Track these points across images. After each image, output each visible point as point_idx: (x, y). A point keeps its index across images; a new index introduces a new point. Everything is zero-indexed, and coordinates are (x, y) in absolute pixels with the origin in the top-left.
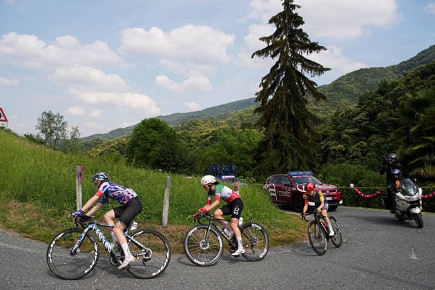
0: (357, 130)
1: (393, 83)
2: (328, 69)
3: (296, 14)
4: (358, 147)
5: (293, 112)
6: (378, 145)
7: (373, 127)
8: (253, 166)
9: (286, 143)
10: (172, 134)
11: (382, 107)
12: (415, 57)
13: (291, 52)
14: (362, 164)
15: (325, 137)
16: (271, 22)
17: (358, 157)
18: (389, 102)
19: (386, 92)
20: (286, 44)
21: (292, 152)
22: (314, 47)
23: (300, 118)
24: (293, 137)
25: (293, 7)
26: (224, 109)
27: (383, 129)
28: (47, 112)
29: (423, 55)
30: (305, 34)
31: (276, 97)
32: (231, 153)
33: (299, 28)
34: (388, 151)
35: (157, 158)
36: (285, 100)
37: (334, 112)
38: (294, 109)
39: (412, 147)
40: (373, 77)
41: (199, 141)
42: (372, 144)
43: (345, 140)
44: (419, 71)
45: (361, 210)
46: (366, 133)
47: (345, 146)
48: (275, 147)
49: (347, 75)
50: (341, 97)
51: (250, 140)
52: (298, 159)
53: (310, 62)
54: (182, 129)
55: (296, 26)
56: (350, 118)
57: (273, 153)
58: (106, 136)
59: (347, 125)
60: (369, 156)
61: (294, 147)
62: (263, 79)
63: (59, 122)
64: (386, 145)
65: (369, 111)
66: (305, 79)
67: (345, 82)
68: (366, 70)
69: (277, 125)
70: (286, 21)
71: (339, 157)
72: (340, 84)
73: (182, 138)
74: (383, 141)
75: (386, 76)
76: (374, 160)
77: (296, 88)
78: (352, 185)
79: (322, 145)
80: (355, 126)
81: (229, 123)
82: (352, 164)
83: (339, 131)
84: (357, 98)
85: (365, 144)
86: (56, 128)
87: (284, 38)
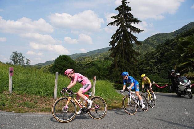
0: (155, 60)
1: (171, 40)
2: (142, 31)
3: (128, 6)
4: (157, 68)
5: (127, 51)
6: (165, 67)
7: (163, 59)
8: (109, 75)
9: (123, 64)
10: (73, 62)
11: (167, 50)
13: (126, 23)
14: (159, 76)
15: (141, 64)
16: (116, 9)
17: (156, 72)
18: (170, 48)
19: (168, 43)
20: (123, 19)
21: (126, 68)
22: (136, 21)
23: (130, 53)
24: (127, 62)
25: (126, 3)
26: (97, 52)
27: (168, 60)
28: (15, 52)
29: (185, 27)
30: (132, 15)
31: (119, 44)
32: (99, 70)
36: (123, 45)
37: (145, 53)
38: (127, 49)
39: (182, 64)
40: (162, 37)
41: (86, 66)
42: (163, 67)
43: (151, 65)
44: (183, 34)
46: (160, 62)
47: (151, 68)
48: (118, 67)
49: (151, 37)
50: (149, 46)
51: (108, 65)
53: (134, 27)
54: (78, 61)
55: (128, 12)
56: (153, 55)
57: (118, 69)
58: (44, 64)
59: (151, 58)
60: (161, 72)
61: (127, 66)
62: (113, 35)
63: (21, 56)
64: (169, 67)
65: (161, 52)
66: (132, 35)
67: (150, 40)
69: (120, 56)
70: (123, 9)
71: (148, 72)
72: (148, 40)
73: (78, 65)
74: (168, 65)
75: (169, 37)
76: (164, 73)
77: (128, 39)
78: (154, 82)
79: (140, 67)
80: (154, 59)
81: (99, 58)
82: (154, 75)
83: (148, 61)
84: (155, 46)
85: (160, 67)
86: (19, 59)
87: (122, 17)
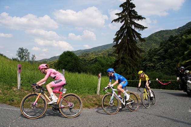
0: (159, 57)
1: (175, 36)
2: (146, 28)
3: (132, 3)
4: (160, 64)
5: (131, 47)
6: (169, 64)
7: (167, 56)
9: (127, 61)
10: (77, 58)
11: (170, 47)
12: (185, 25)
13: (130, 20)
14: (162, 72)
15: (145, 60)
16: (120, 6)
17: (159, 69)
18: (174, 45)
19: (172, 40)
20: (127, 16)
21: (130, 65)
22: (140, 18)
23: (133, 50)
24: (130, 59)
26: (101, 48)
27: (171, 57)
28: (21, 48)
29: (189, 24)
30: (136, 12)
31: (122, 40)
32: (103, 67)
33: (133, 9)
34: (173, 66)
35: (70, 68)
36: (126, 41)
38: (131, 45)
39: (185, 61)
40: (166, 34)
41: (90, 62)
42: (166, 63)
43: (154, 61)
44: (187, 31)
45: (161, 90)
46: (163, 58)
47: (154, 64)
48: (122, 63)
49: (155, 33)
50: (152, 43)
51: (111, 61)
52: (133, 68)
53: (138, 24)
54: (82, 57)
55: (132, 8)
56: (156, 52)
57: (121, 66)
58: (49, 59)
59: (155, 55)
60: (165, 69)
61: (131, 63)
62: (117, 32)
63: (26, 52)
64: (172, 64)
65: (165, 49)
66: (136, 32)
67: (154, 36)
68: (164, 31)
69: (123, 53)
70: (127, 6)
71: (151, 69)
72: (152, 37)
73: (82, 61)
74: (171, 62)
75: (172, 34)
76: (167, 70)
77: (132, 36)
78: (157, 79)
79: (144, 64)
80: (158, 55)
81: (103, 54)
82: (157, 72)
83: (151, 57)
84: (159, 43)
85: (163, 63)
86: (25, 55)
87: (126, 14)
